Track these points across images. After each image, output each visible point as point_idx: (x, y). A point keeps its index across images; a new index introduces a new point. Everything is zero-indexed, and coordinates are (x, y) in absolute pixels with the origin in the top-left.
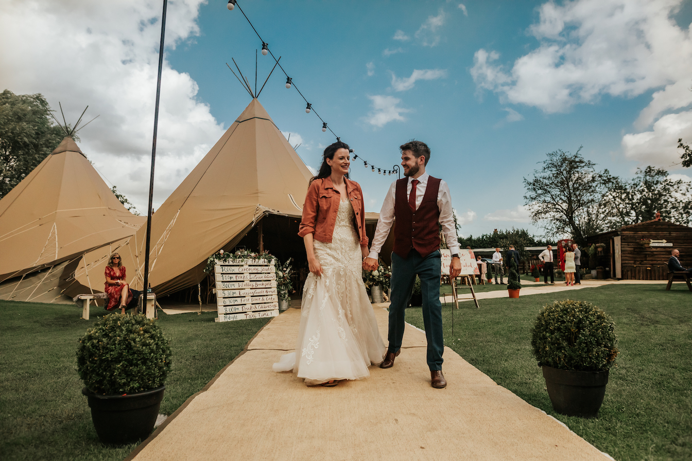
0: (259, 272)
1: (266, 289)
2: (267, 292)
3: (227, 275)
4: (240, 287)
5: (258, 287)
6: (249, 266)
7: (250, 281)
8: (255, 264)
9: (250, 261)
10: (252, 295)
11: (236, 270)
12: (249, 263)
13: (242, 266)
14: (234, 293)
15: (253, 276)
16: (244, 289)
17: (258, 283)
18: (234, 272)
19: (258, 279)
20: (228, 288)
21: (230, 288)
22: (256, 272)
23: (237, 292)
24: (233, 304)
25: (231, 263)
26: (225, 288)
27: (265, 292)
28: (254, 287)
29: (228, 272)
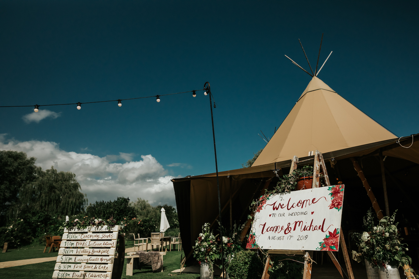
0: (100, 238)
1: (101, 257)
2: (102, 260)
3: (70, 242)
4: (78, 254)
5: (94, 254)
6: (93, 232)
7: (90, 248)
8: (98, 231)
9: (93, 229)
10: (86, 262)
11: (79, 236)
12: (92, 230)
13: (87, 233)
14: (70, 259)
15: (93, 242)
16: (82, 255)
17: (95, 250)
18: (76, 239)
19: (96, 246)
20: (67, 254)
21: (69, 254)
22: (96, 238)
23: (73, 257)
24: (66, 269)
25: (77, 230)
26: (65, 254)
27: (99, 259)
28: (90, 254)
29: (71, 239)
